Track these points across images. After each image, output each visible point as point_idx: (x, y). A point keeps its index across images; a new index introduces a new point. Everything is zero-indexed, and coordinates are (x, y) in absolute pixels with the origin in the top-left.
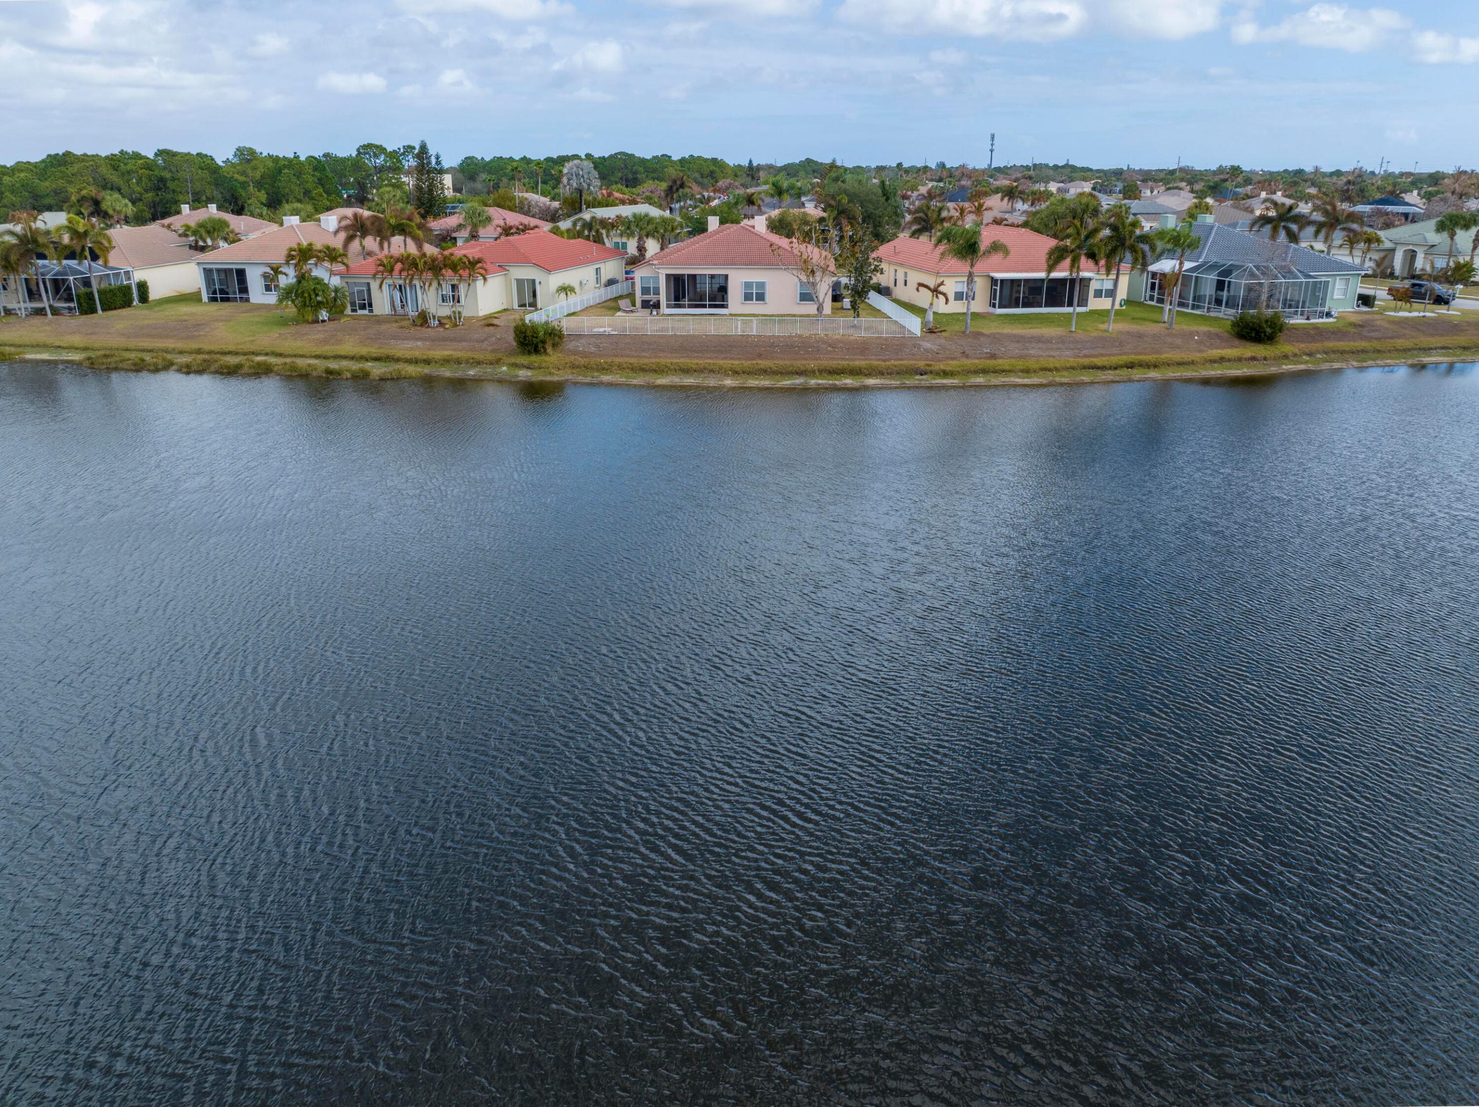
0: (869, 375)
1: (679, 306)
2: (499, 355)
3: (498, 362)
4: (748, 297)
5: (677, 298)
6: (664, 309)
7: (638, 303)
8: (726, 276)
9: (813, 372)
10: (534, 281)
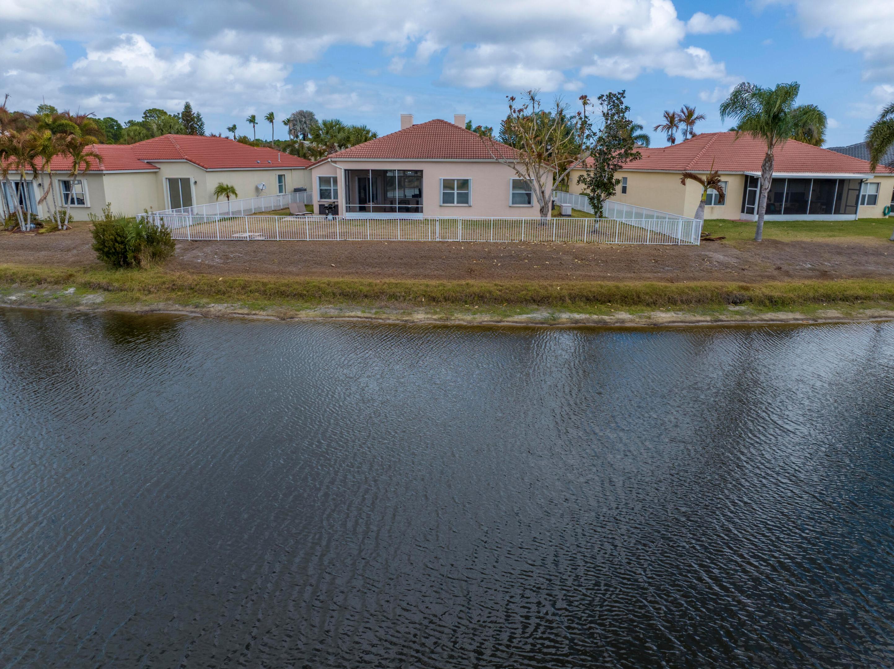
0: (653, 304)
1: (362, 209)
2: (71, 271)
3: (67, 279)
4: (447, 199)
5: (363, 201)
6: (344, 214)
7: (316, 209)
8: (422, 171)
9: (562, 299)
10: (188, 180)
